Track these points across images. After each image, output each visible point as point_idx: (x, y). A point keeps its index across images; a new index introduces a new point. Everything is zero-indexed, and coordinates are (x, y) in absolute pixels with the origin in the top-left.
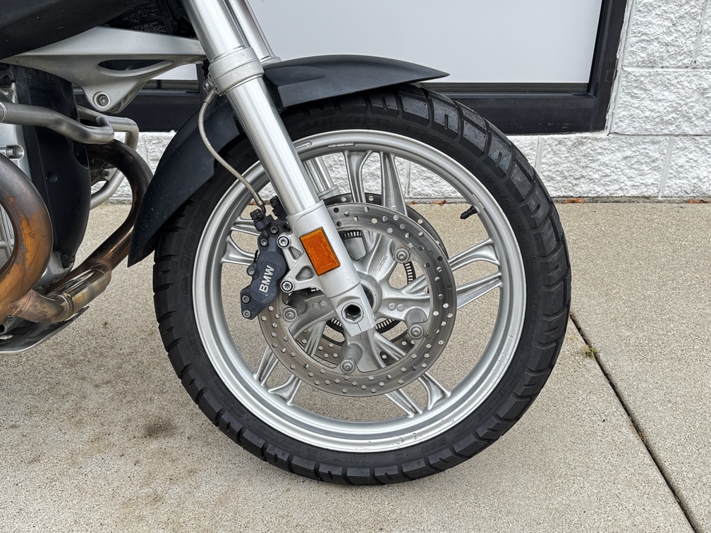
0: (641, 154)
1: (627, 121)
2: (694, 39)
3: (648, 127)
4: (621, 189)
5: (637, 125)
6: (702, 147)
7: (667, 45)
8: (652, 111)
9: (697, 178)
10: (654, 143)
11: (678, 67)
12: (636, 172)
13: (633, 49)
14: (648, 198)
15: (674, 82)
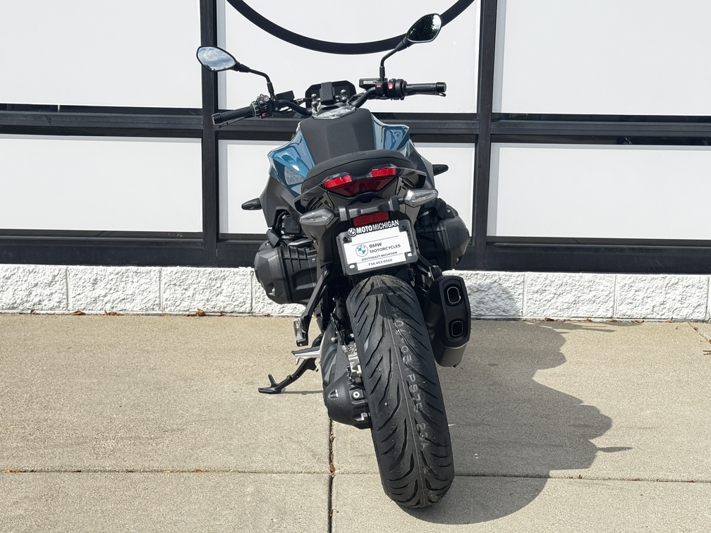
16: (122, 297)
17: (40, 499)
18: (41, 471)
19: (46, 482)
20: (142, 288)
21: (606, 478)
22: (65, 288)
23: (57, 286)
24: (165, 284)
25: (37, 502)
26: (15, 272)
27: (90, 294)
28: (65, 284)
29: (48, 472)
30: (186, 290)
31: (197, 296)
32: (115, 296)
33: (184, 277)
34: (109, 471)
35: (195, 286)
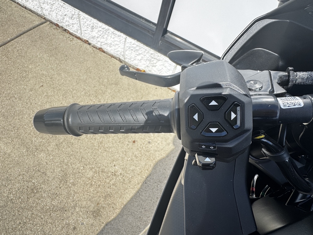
16: (106, 42)
20: (116, 42)
22: (79, 24)
23: (75, 21)
24: (127, 47)
27: (90, 33)
28: (78, 21)
30: (138, 55)
31: (143, 61)
32: (102, 40)
33: (138, 48)
35: (143, 56)
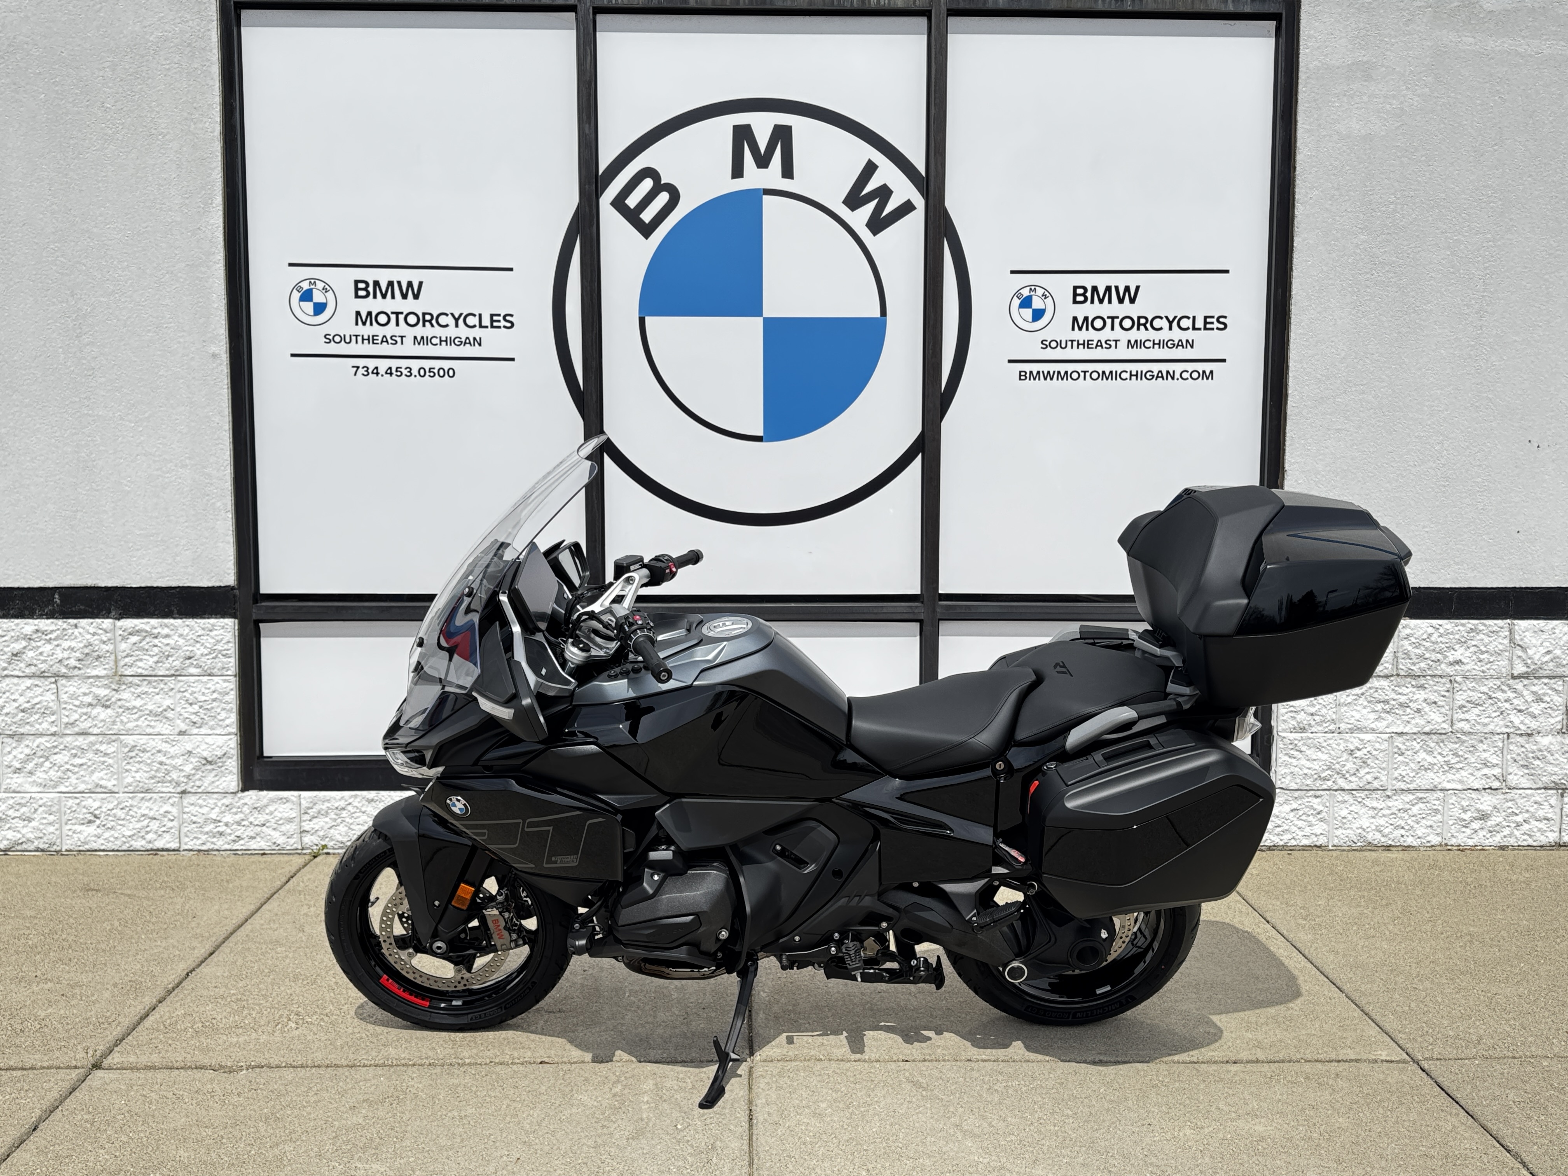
0: (1307, 807)
1: (1289, 778)
2: (1334, 710)
3: (1309, 782)
4: (1294, 838)
5: (1298, 781)
6: (1360, 800)
7: (1312, 715)
8: (1309, 769)
9: (1361, 828)
10: (1316, 797)
11: (1326, 732)
12: (1305, 823)
13: (1285, 718)
14: (1320, 847)
15: (1324, 744)
17: (382, 1103)
18: (383, 1065)
19: (389, 1079)
21: (1097, 1060)
25: (379, 1107)
26: (350, 801)
29: (392, 1066)
34: (470, 1064)
